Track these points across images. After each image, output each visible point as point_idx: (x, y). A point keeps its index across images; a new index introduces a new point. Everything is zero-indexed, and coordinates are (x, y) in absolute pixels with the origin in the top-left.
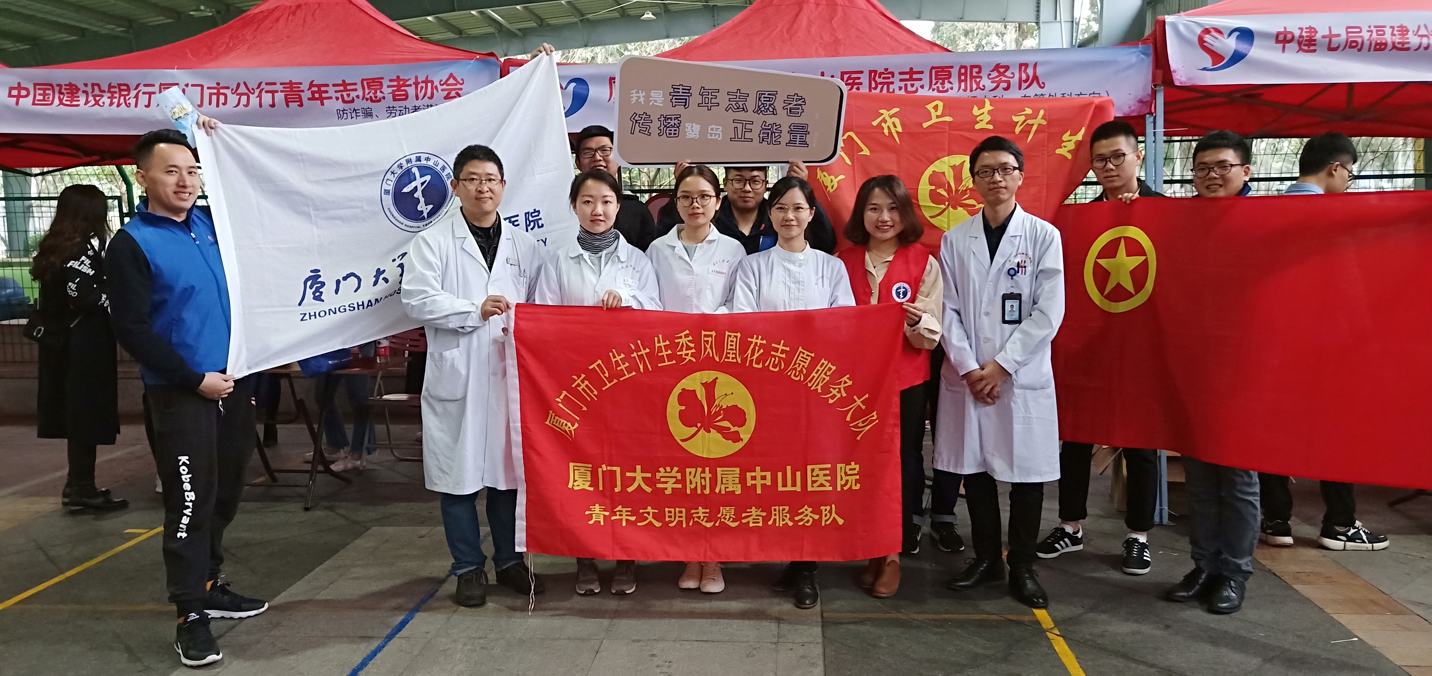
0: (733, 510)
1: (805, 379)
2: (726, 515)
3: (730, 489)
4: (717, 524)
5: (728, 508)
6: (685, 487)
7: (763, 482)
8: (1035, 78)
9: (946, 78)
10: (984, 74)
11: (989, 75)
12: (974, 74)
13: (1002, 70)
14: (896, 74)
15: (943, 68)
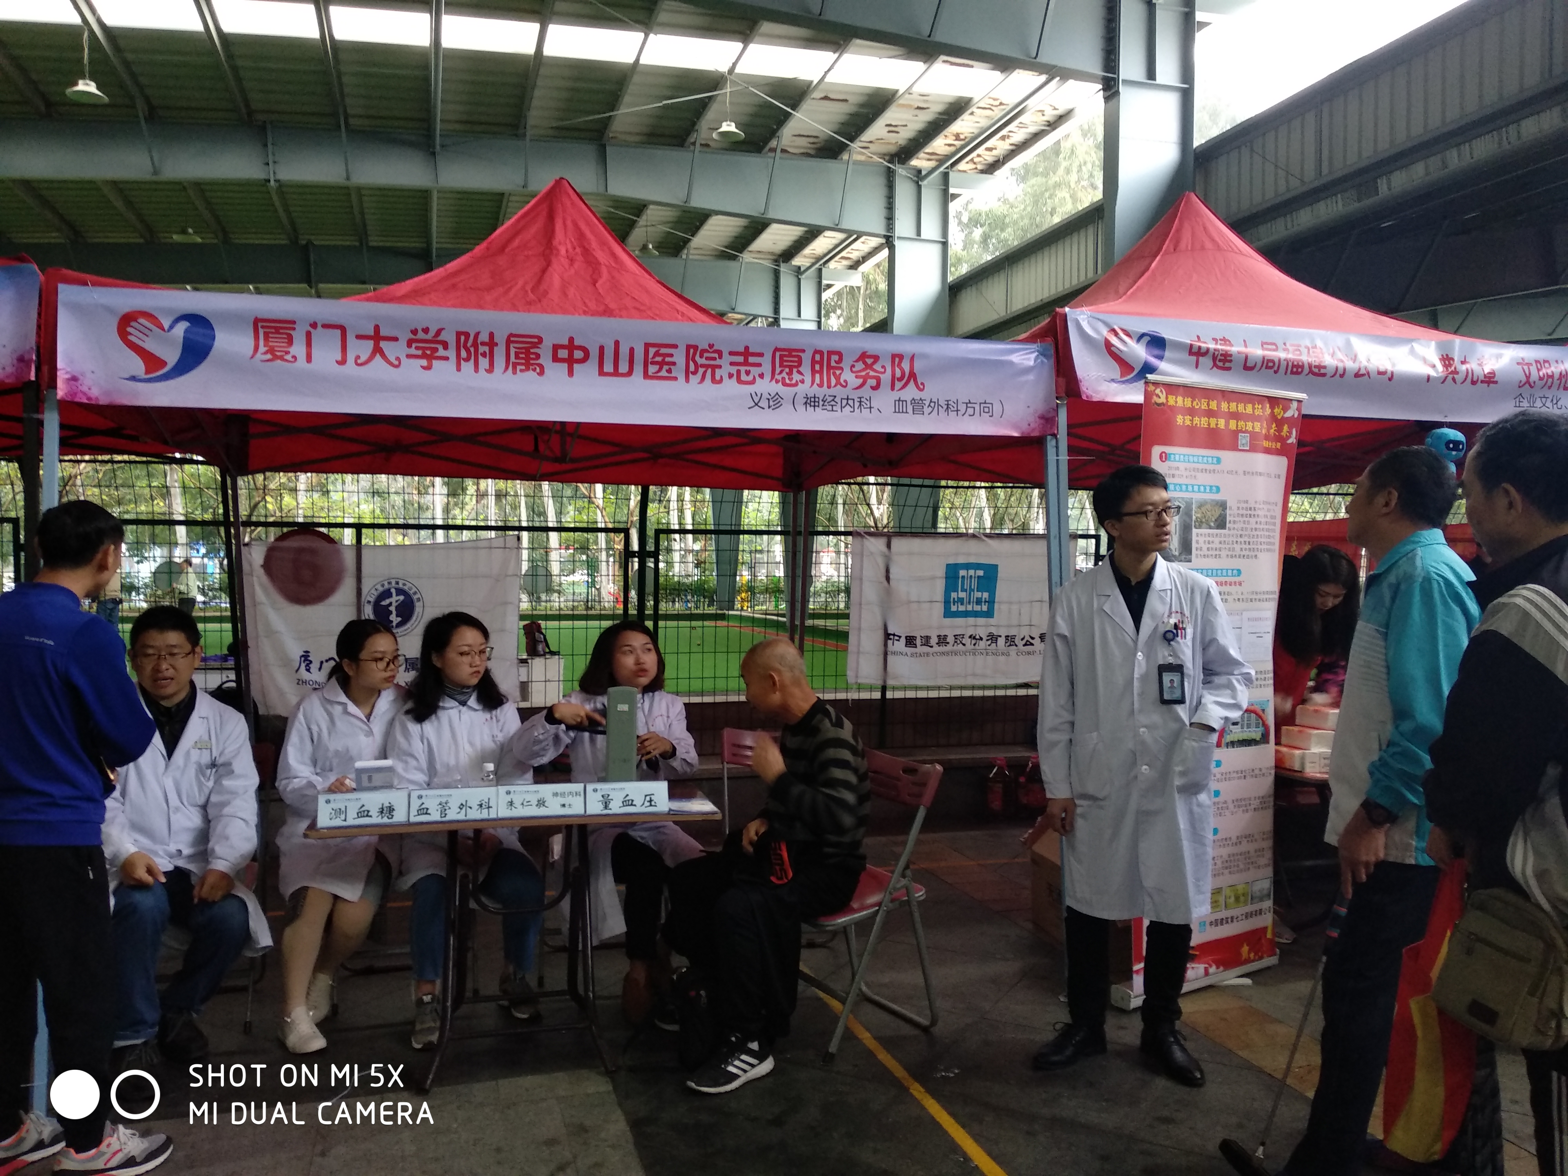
8: (913, 376)
9: (795, 367)
10: (846, 364)
11: (853, 366)
12: (833, 364)
13: (869, 361)
14: (725, 355)
15: (790, 351)
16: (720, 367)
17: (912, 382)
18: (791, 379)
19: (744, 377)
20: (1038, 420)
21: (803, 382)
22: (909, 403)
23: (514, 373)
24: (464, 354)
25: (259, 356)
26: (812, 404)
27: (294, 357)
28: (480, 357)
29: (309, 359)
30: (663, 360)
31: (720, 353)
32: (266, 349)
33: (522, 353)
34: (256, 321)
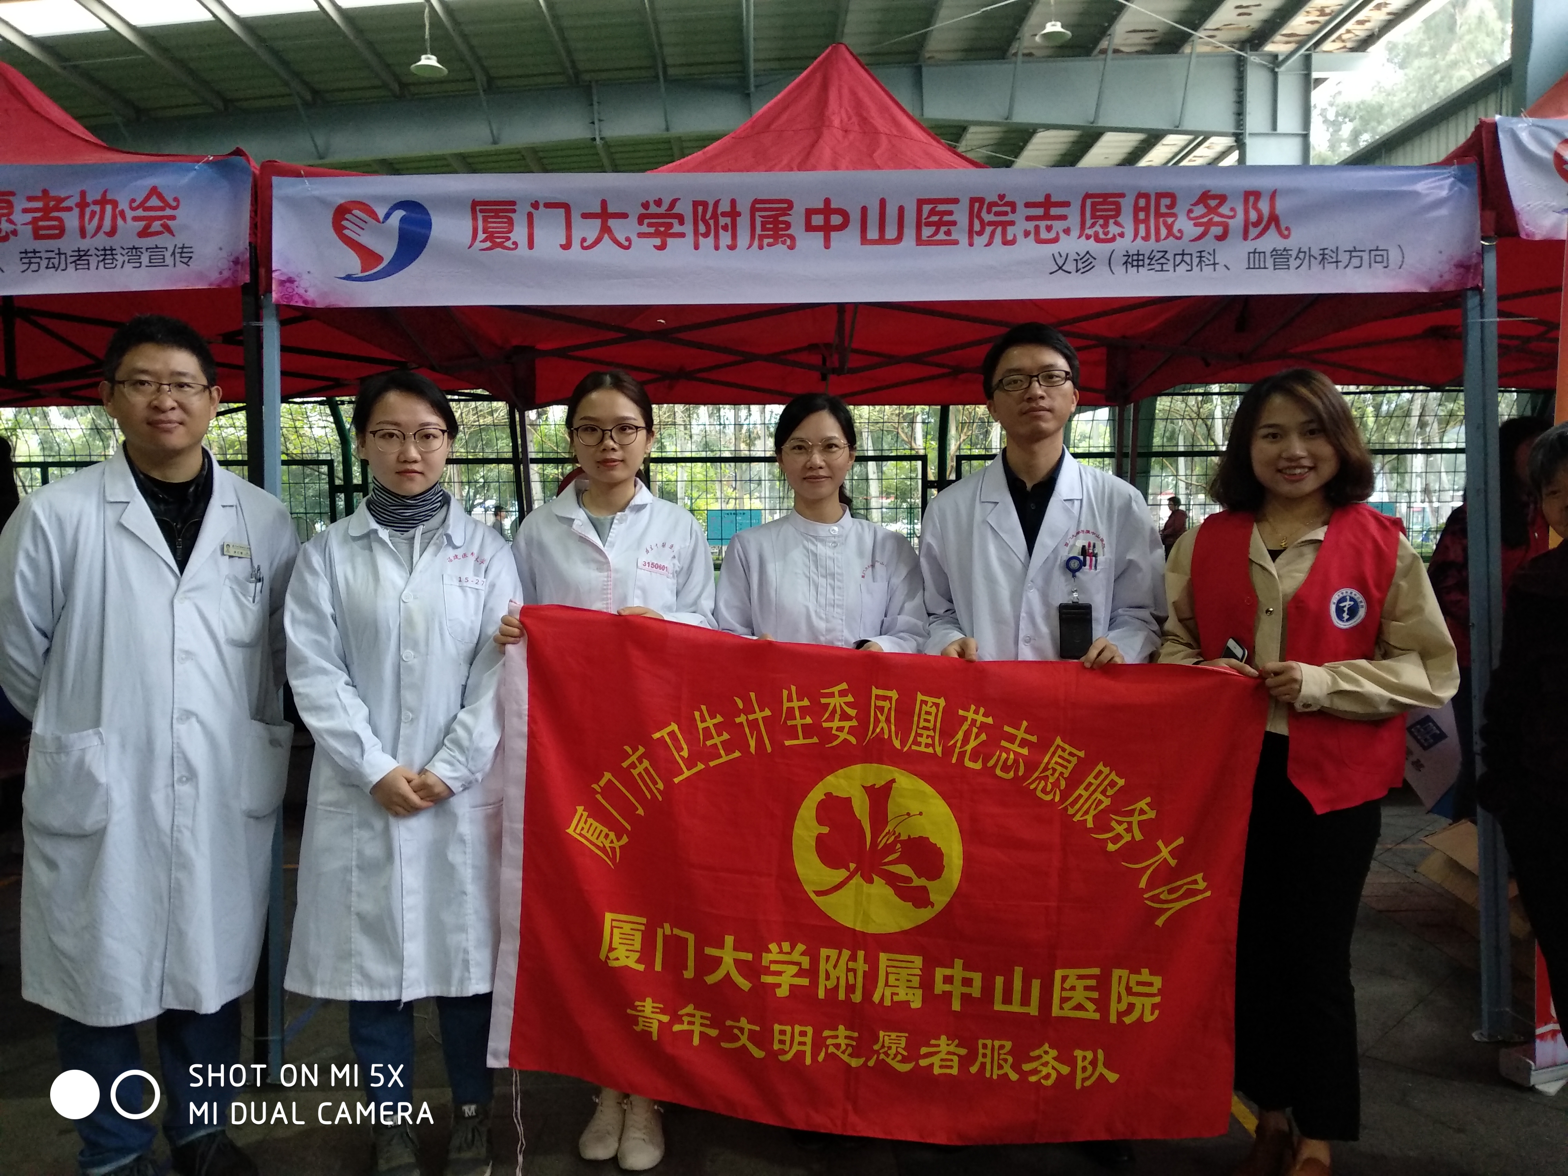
0: (904, 1040)
1: (1063, 798)
2: (890, 1048)
3: (902, 997)
4: (871, 1063)
5: (894, 1035)
6: (815, 983)
7: (966, 990)
8: (1274, 219)
9: (1111, 217)
10: (1181, 209)
11: (1190, 211)
12: (1163, 210)
13: (1213, 203)
14: (1020, 206)
15: (1105, 196)
16: (1012, 223)
17: (1273, 226)
18: (1106, 234)
19: (1044, 235)
20: (1453, 269)
21: (1122, 235)
22: (1268, 255)
23: (761, 247)
24: (702, 229)
25: (478, 245)
26: (1135, 263)
27: (515, 243)
28: (721, 231)
29: (531, 245)
30: (940, 219)
31: (1013, 205)
32: (485, 235)
33: (770, 223)
34: (475, 204)
